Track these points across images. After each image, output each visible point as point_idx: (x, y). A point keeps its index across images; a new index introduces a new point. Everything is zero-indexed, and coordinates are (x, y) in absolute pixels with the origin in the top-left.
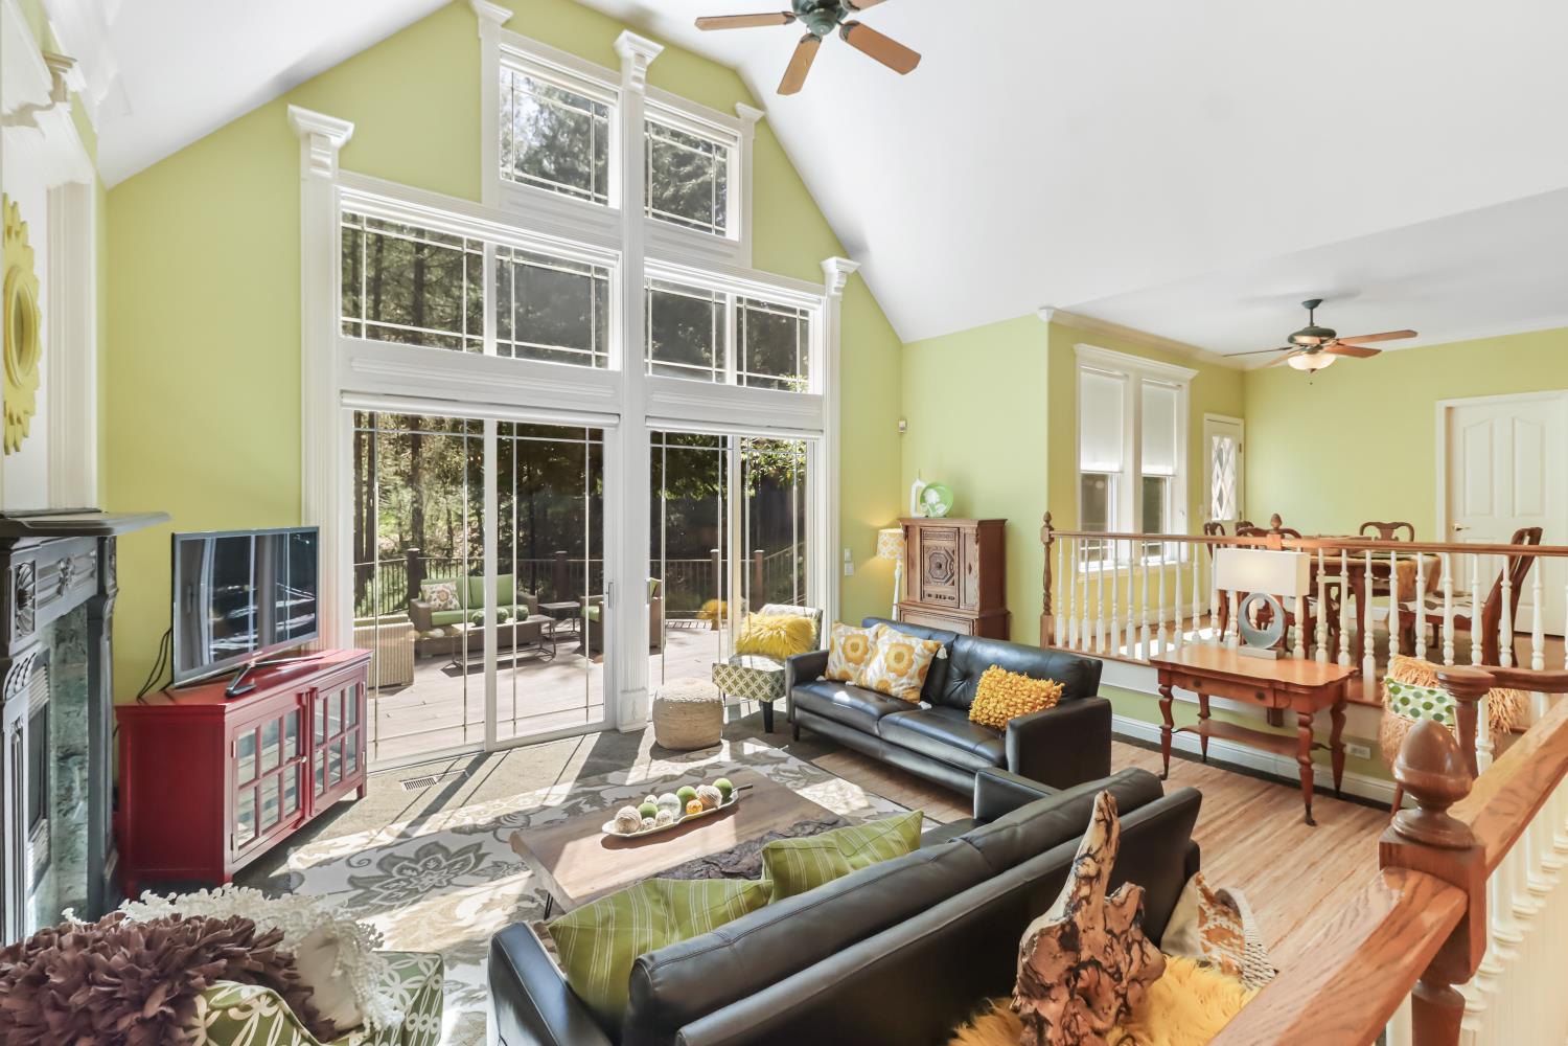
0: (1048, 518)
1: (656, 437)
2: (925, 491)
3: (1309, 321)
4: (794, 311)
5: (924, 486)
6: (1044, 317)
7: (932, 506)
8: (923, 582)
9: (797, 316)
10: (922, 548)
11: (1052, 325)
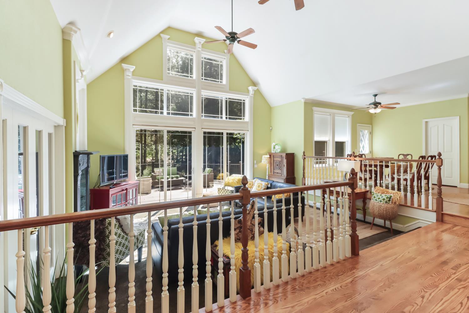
0: (304, 153)
1: (205, 133)
2: (275, 145)
3: (374, 100)
4: (241, 100)
5: (275, 144)
6: (303, 101)
7: (277, 150)
8: (274, 169)
9: (242, 101)
10: (274, 160)
11: (305, 103)
